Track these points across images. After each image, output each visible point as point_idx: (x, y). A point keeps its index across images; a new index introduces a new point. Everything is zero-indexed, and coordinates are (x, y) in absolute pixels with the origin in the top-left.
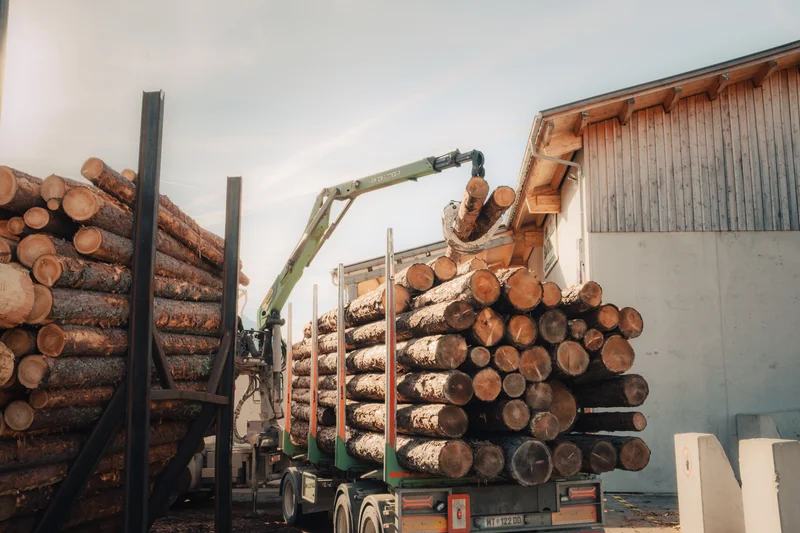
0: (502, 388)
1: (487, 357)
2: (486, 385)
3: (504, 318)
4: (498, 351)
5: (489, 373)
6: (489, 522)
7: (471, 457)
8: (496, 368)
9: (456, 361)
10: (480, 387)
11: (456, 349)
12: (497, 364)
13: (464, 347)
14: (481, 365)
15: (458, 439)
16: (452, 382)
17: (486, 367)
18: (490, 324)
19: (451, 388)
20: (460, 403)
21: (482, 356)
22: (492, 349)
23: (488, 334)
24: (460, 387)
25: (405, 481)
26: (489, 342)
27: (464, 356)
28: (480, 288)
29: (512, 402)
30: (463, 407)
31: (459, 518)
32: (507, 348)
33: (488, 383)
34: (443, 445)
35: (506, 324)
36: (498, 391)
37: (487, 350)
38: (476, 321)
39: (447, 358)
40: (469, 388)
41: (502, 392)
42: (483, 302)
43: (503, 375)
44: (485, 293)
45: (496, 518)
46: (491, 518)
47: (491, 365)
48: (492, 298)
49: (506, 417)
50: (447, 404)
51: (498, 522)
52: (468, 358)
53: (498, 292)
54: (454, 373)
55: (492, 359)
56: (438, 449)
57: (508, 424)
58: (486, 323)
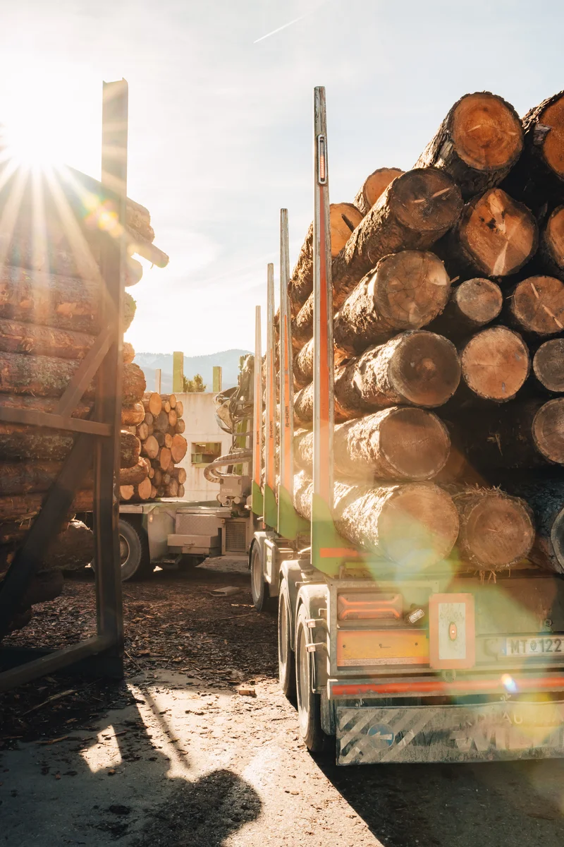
0: (531, 371)
1: (496, 302)
2: (492, 365)
3: (536, 213)
4: (521, 287)
5: (500, 338)
6: (515, 647)
7: (456, 523)
8: (514, 326)
9: (421, 309)
10: (478, 369)
11: (421, 282)
12: (519, 315)
13: (440, 277)
14: (480, 318)
15: (426, 482)
16: (406, 354)
17: (492, 324)
18: (502, 227)
19: (407, 369)
20: (430, 401)
21: (482, 299)
22: (507, 283)
23: (496, 251)
24: (429, 365)
25: (348, 565)
26: (499, 266)
27: (441, 297)
28: (475, 136)
29: (553, 402)
30: (437, 411)
31: (452, 639)
32: (542, 280)
33: (499, 358)
34: (390, 495)
35: (540, 227)
36: (523, 376)
37: (494, 287)
38: (466, 218)
39: (399, 305)
40: (451, 371)
41: (531, 380)
42: (479, 167)
43: (533, 341)
44: (486, 146)
45: (530, 640)
46: (520, 638)
47: (505, 319)
48: (502, 158)
49: (540, 436)
50: (403, 404)
51: (533, 647)
52: (451, 304)
53: (517, 145)
54: (413, 334)
55: (507, 304)
56: (381, 502)
57: (544, 451)
58: (492, 225)
